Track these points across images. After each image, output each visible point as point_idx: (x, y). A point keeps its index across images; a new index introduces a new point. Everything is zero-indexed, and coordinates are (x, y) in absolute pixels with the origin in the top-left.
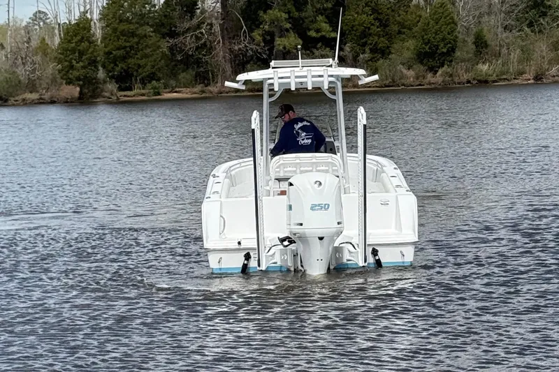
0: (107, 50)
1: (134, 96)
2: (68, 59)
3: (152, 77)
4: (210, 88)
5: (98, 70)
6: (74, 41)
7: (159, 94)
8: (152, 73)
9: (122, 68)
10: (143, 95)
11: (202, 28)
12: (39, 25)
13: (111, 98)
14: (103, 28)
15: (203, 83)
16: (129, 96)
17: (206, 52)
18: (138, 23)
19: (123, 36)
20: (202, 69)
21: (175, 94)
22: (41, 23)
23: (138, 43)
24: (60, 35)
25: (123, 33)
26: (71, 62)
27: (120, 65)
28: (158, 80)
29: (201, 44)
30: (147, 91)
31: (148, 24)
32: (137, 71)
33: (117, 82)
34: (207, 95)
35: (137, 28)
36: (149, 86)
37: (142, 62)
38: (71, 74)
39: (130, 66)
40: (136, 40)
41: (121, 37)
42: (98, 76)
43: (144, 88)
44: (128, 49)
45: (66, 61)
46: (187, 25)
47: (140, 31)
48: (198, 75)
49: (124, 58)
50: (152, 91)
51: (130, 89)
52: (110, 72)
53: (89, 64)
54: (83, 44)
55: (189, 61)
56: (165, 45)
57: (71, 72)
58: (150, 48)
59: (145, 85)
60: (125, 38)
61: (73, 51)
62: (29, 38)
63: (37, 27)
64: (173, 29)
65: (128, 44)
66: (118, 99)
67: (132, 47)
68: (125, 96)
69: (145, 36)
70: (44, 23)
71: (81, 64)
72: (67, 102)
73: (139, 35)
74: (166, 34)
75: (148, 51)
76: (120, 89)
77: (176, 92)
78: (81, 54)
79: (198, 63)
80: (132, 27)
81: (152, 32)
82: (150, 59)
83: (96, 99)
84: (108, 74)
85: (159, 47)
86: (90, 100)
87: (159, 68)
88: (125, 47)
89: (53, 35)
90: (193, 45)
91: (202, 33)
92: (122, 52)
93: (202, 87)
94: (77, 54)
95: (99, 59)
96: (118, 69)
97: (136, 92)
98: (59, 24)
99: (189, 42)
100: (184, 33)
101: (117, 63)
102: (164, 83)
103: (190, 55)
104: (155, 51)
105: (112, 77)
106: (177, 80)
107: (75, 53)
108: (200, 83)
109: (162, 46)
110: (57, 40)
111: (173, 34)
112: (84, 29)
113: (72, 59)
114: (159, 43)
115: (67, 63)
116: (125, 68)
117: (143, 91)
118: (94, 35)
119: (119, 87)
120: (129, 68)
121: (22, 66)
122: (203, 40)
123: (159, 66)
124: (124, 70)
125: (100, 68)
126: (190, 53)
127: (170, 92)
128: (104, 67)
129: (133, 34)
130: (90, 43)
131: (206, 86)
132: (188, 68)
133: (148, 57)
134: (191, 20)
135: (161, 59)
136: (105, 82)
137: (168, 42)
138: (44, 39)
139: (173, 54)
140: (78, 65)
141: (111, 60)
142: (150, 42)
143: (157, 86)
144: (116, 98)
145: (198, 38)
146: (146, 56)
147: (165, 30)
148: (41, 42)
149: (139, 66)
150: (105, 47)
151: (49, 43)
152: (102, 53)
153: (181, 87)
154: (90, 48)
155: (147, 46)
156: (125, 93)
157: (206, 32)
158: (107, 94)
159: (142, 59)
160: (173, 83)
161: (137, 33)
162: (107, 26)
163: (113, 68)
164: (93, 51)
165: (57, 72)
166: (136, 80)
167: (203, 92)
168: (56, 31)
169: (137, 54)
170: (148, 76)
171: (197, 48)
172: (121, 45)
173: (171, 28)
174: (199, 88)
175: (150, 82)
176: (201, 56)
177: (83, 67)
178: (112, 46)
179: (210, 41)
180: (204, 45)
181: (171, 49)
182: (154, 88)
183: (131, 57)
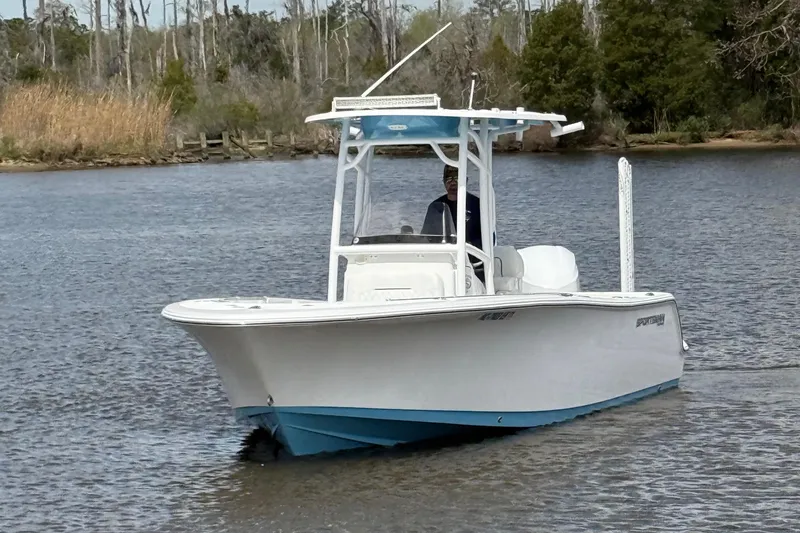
0: (608, 60)
1: (656, 142)
2: (541, 75)
3: (689, 109)
4: (790, 130)
5: (593, 95)
6: (549, 44)
7: (700, 140)
8: (687, 103)
9: (636, 92)
10: (672, 141)
11: (782, 22)
12: (492, 14)
13: (614, 145)
14: (602, 21)
15: (781, 120)
16: (646, 143)
17: (787, 66)
18: (665, 13)
19: (637, 36)
20: (779, 97)
21: (730, 140)
22: (495, 11)
23: (664, 49)
24: (528, 31)
25: (637, 31)
26: (547, 82)
27: (631, 87)
28: (700, 114)
29: (779, 52)
30: (681, 134)
31: (683, 14)
32: (662, 98)
33: (626, 118)
34: (787, 143)
35: (662, 23)
36: (683, 125)
37: (671, 82)
38: (547, 101)
39: (650, 88)
40: (661, 42)
41: (634, 38)
42: (594, 104)
43: (673, 129)
44: (646, 58)
45: (537, 78)
46: (753, 17)
47: (668, 28)
48: (770, 107)
49: (639, 75)
50: (688, 133)
51: (649, 130)
52: (615, 98)
53: (578, 84)
54: (566, 47)
55: (757, 82)
56: (713, 52)
57: (546, 97)
58: (685, 57)
59: (677, 121)
60: (640, 38)
61: (550, 61)
62: (474, 37)
63: (488, 17)
64: (729, 23)
65: (646, 50)
66: (627, 146)
67: (653, 57)
68: (640, 142)
69: (677, 35)
70: (501, 10)
71: (564, 84)
72: (537, 151)
73: (665, 34)
74: (717, 32)
75: (683, 62)
76: (632, 130)
77: (731, 137)
78: (565, 65)
79: (773, 84)
80: (654, 20)
81: (691, 29)
82: (686, 77)
83: (588, 146)
84: (611, 103)
85: (702, 57)
86: (578, 147)
87: (702, 93)
88: (640, 56)
89: (516, 32)
90: (763, 54)
91: (780, 32)
92: (636, 64)
93: (778, 129)
94: (557, 67)
95: (595, 75)
96: (627, 94)
97: (661, 137)
98: (527, 13)
99: (757, 48)
100: (748, 31)
101: (626, 82)
102: (710, 121)
103: (758, 72)
104: (693, 61)
105: (618, 108)
106: (733, 116)
107: (554, 64)
108: (775, 122)
109: (708, 54)
110: (522, 42)
111: (727, 33)
112: (570, 20)
113: (547, 75)
114: (703, 48)
115: (539, 82)
116: (642, 93)
117: (673, 135)
118: (587, 32)
119: (629, 126)
120: (647, 92)
121: (460, 87)
122: (783, 46)
123: (702, 90)
124: (639, 96)
125: (598, 92)
126: (759, 68)
127: (719, 137)
128: (604, 89)
129: (656, 33)
130: (580, 45)
131: (787, 126)
132: (753, 94)
133: (683, 74)
134: (763, 7)
135: (707, 77)
136: (605, 116)
137: (719, 46)
138: (500, 39)
139: (728, 70)
140: (559, 86)
141: (618, 77)
142: (685, 47)
143: (698, 125)
144: (624, 145)
145: (773, 41)
146: (678, 72)
147: (715, 26)
148: (495, 45)
149: (667, 89)
150: (607, 55)
151: (508, 45)
152: (601, 65)
153: (741, 129)
154: (579, 53)
155: (680, 52)
156: (641, 137)
157: (788, 30)
158: (607, 138)
159: (670, 77)
160: (727, 120)
161: (663, 30)
162: (611, 18)
163: (619, 92)
164: (586, 61)
165: (521, 97)
166: (661, 114)
167: (780, 137)
168: (522, 26)
169: (663, 68)
170: (681, 108)
171: (772, 59)
172: (633, 52)
173: (725, 21)
174: (772, 130)
175: (685, 117)
176: (777, 73)
177: (567, 90)
178: (620, 54)
179: (795, 48)
180: (785, 53)
181: (723, 59)
182: (695, 129)
183: (653, 73)
